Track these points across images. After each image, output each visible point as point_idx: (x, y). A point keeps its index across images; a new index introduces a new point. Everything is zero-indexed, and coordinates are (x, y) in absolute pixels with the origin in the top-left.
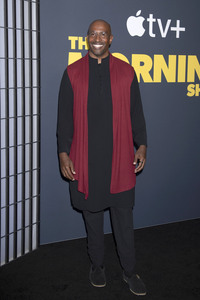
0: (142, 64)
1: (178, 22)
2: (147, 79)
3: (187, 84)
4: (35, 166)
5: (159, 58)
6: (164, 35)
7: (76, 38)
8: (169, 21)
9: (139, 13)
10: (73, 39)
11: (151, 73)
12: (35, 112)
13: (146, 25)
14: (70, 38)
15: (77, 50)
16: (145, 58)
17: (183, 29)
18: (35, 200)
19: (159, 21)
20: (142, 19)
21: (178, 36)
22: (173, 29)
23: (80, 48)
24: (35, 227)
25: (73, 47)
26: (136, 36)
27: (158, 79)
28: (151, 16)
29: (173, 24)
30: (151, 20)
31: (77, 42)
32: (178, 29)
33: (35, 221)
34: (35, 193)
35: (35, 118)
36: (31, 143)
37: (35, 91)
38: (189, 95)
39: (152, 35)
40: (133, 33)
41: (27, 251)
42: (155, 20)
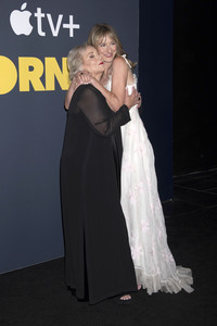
0: (31, 69)
1: (71, 17)
2: (38, 87)
5: (51, 61)
6: (55, 33)
8: (61, 17)
9: (24, 6)
11: (43, 79)
13: (33, 21)
16: (35, 62)
17: (77, 26)
19: (49, 16)
20: (29, 14)
21: (71, 35)
22: (65, 26)
27: (50, 87)
28: (39, 10)
30: (39, 15)
32: (72, 26)
42: (43, 15)
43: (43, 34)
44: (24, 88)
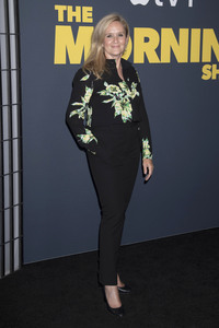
3: (201, 64)
4: (16, 168)
7: (64, 7)
10: (60, 8)
12: (15, 100)
14: (57, 7)
15: (65, 23)
18: (16, 209)
23: (70, 20)
24: (17, 242)
25: (61, 19)
26: (139, 5)
31: (65, 12)
33: (16, 234)
34: (16, 201)
35: (15, 108)
36: (11, 140)
37: (14, 74)
38: (204, 77)
39: (159, 3)
41: (7, 272)
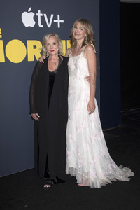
0: (35, 47)
1: (59, 16)
6: (49, 26)
8: (52, 16)
9: (30, 9)
13: (36, 18)
17: (62, 21)
19: (45, 15)
20: (33, 14)
21: (59, 27)
22: (55, 21)
26: (29, 27)
28: (39, 11)
29: (55, 18)
30: (39, 14)
32: (59, 21)
39: (41, 26)
40: (26, 25)
42: (42, 15)
43: (42, 26)
44: (31, 59)
